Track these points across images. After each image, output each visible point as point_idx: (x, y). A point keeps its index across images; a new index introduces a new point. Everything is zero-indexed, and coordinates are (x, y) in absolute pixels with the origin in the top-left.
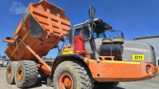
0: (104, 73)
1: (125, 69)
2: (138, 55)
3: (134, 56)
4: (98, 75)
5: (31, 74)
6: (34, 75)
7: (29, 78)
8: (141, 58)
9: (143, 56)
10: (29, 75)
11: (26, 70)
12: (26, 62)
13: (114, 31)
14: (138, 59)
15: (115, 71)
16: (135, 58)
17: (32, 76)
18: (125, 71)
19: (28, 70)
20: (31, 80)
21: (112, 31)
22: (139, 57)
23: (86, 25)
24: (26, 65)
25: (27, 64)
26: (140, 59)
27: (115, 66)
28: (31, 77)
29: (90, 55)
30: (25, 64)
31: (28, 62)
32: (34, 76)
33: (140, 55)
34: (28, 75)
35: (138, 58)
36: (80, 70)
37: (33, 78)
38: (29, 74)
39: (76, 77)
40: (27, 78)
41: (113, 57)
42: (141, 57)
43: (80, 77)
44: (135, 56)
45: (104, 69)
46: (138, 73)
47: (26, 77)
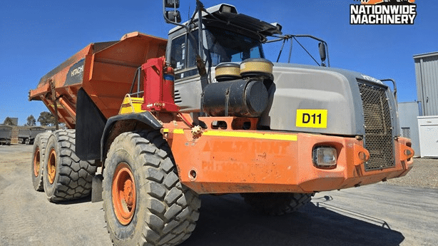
0: (206, 168)
1: (257, 154)
2: (311, 112)
3: (300, 113)
4: (193, 173)
5: (75, 165)
6: (83, 168)
7: (69, 176)
8: (317, 119)
9: (324, 113)
10: (70, 170)
11: (62, 156)
12: (65, 133)
13: (293, 36)
14: (310, 124)
15: (232, 163)
16: (304, 122)
17: (78, 172)
18: (257, 163)
19: (66, 156)
20: (74, 181)
21: (285, 38)
22: (314, 116)
23: (195, 27)
24: (63, 143)
25: (66, 138)
26: (317, 125)
27: (234, 146)
28: (74, 175)
29: (192, 113)
30: (61, 138)
31: (69, 134)
32: (82, 172)
33: (317, 112)
34: (66, 170)
35: (312, 118)
36: (154, 156)
37: (82, 177)
38: (70, 166)
39: (139, 177)
40: (64, 177)
41: (229, 120)
42: (320, 116)
43: (147, 177)
44: (304, 114)
45: (207, 156)
46: (289, 168)
47: (62, 174)
